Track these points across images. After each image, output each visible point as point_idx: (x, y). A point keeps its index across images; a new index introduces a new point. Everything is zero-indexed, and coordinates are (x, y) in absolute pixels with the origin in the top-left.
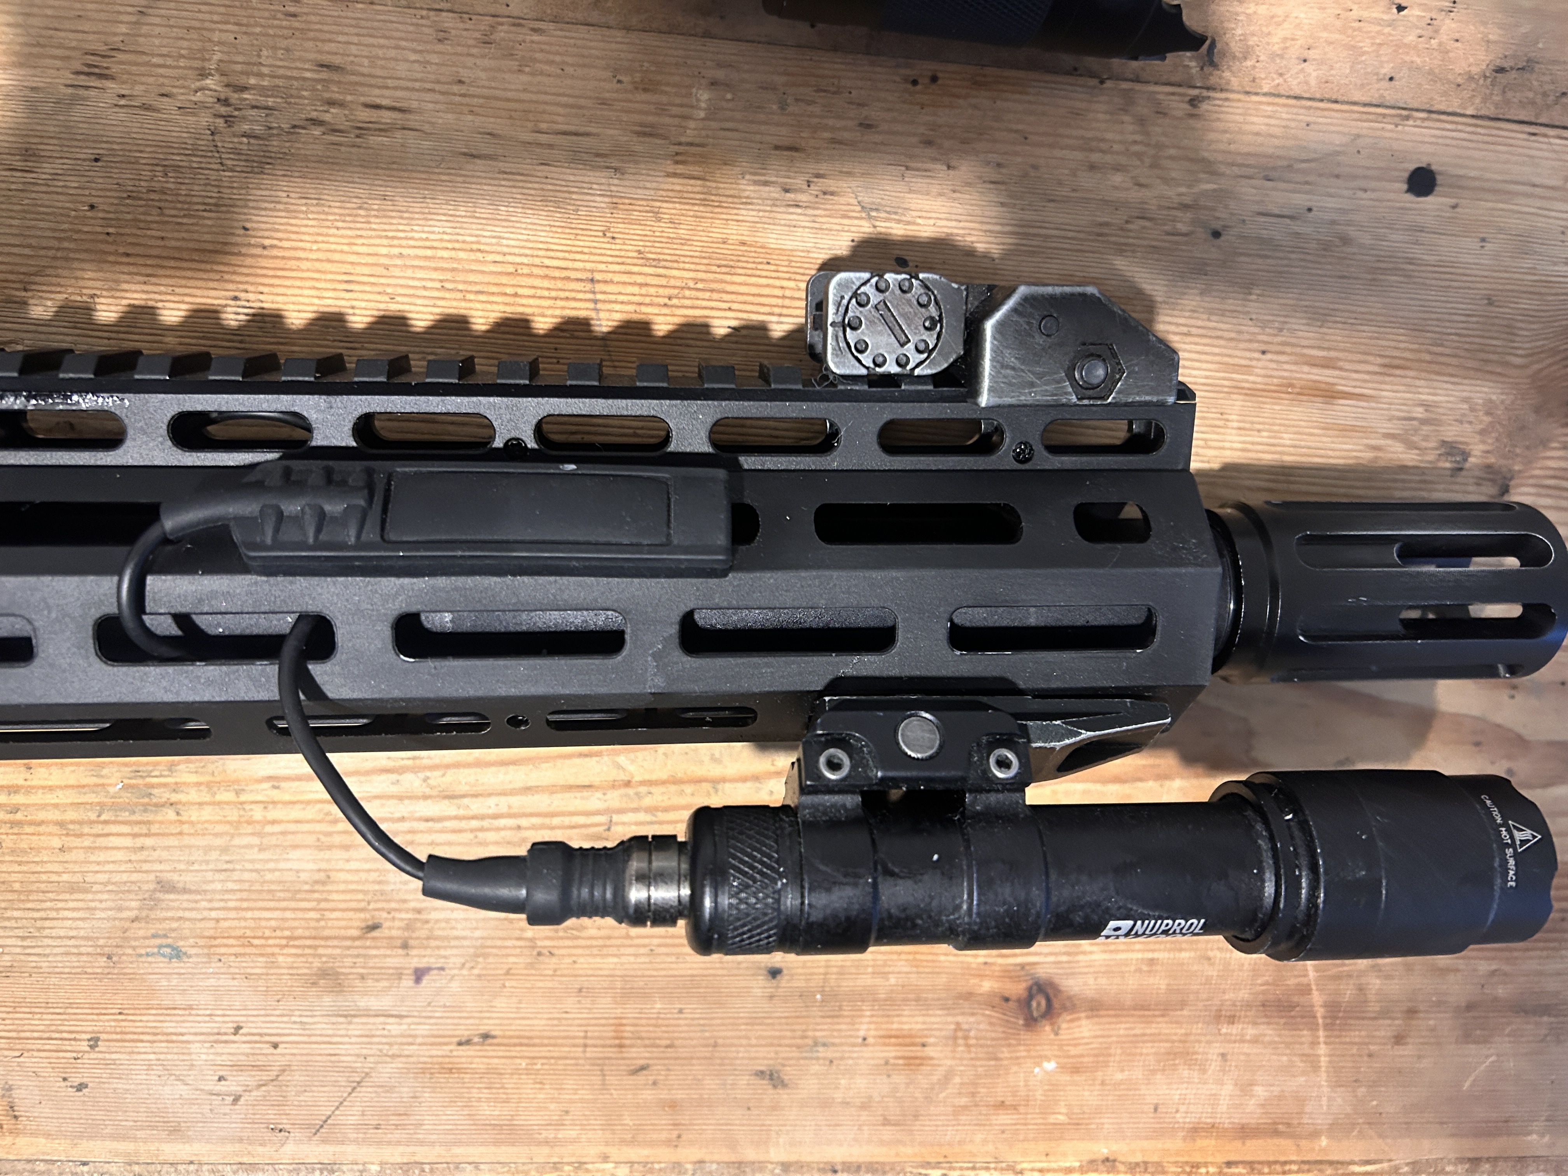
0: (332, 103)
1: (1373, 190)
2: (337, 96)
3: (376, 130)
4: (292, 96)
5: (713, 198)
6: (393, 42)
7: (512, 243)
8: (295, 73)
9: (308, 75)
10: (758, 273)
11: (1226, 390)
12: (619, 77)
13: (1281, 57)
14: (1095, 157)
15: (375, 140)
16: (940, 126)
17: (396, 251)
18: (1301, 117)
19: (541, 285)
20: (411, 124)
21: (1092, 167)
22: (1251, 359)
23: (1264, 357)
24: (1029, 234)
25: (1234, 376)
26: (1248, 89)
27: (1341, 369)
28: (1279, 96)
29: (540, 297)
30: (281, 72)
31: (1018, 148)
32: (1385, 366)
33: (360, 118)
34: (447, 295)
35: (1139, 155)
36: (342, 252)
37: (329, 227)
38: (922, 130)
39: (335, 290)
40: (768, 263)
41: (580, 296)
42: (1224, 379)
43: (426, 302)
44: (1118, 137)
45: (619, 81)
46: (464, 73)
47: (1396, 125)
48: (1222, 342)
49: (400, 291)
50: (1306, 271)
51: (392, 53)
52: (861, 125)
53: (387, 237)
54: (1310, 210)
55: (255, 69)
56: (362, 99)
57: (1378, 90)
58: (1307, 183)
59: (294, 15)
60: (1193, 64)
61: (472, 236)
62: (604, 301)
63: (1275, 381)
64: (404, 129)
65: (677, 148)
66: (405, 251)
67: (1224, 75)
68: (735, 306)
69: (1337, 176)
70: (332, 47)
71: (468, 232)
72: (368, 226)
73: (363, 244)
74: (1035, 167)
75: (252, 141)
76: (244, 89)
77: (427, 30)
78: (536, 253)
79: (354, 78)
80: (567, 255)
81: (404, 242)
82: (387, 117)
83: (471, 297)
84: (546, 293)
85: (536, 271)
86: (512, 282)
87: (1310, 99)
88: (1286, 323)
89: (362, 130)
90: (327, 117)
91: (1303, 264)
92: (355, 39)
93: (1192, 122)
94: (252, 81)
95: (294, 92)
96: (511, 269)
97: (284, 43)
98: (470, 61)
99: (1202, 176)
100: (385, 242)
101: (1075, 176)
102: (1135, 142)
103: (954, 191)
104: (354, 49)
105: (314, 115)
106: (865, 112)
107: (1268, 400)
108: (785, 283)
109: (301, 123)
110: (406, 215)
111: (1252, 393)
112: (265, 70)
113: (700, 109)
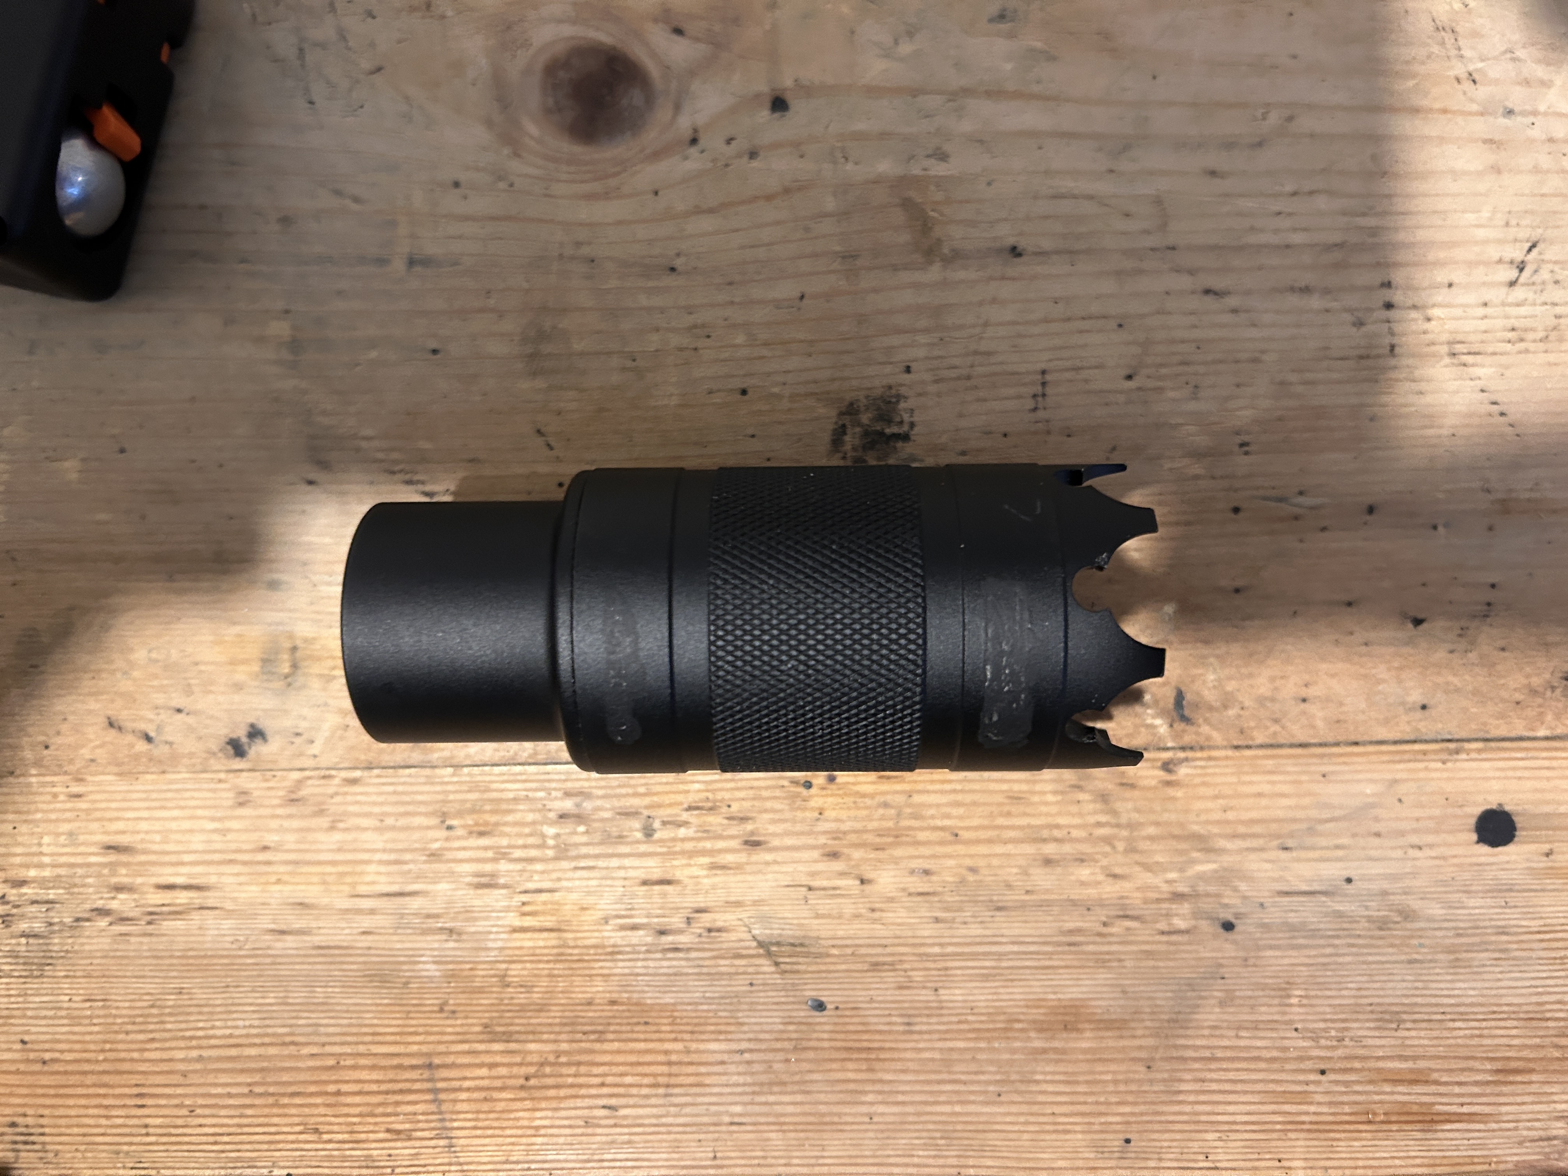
0: (119, 889)
1: (1431, 846)
2: (125, 880)
3: (170, 913)
4: (75, 885)
5: (570, 951)
6: (187, 813)
7: (331, 1030)
8: (79, 860)
9: (93, 859)
10: (635, 1036)
11: (1278, 1127)
12: (449, 822)
13: (1273, 700)
14: (1050, 849)
15: (168, 925)
16: (845, 833)
17: (194, 1054)
18: (1313, 768)
19: (368, 1078)
20: (210, 903)
21: (1048, 862)
22: (1307, 1083)
23: (1323, 1078)
24: (978, 954)
25: (1287, 1108)
26: (1235, 743)
27: (1437, 1083)
28: (1280, 746)
29: (368, 1093)
30: (63, 859)
31: (949, 849)
32: (1498, 1071)
33: (152, 902)
34: (257, 1101)
35: (1108, 840)
36: (132, 1060)
37: (116, 1032)
38: (822, 840)
39: (124, 1106)
40: (646, 1023)
41: (417, 1086)
42: (1274, 1113)
43: (232, 1112)
44: (1077, 821)
45: (450, 828)
46: (271, 839)
47: (1444, 762)
48: (1263, 1065)
49: (200, 1101)
50: (1361, 959)
51: (186, 825)
52: (746, 843)
53: (184, 1038)
54: (1349, 880)
55: (36, 860)
56: (154, 880)
57: (1408, 722)
58: (1338, 847)
59: (78, 796)
60: (1158, 722)
61: (284, 1026)
62: (446, 1090)
63: (1347, 1109)
64: (202, 908)
65: (525, 898)
66: (205, 1053)
67: (1201, 730)
68: (609, 1080)
69: (1378, 835)
70: (120, 825)
71: (278, 1022)
72: (162, 1026)
73: (156, 1049)
74: (973, 870)
75: (31, 941)
76: (22, 883)
77: (225, 795)
78: (360, 1039)
79: (143, 858)
80: (398, 1038)
81: (204, 1042)
82: (182, 898)
83: (286, 1101)
84: (374, 1087)
85: (363, 1061)
86: (334, 1078)
87: (1321, 745)
88: (1346, 1029)
89: (153, 916)
90: (114, 905)
91: (1354, 950)
92: (145, 814)
93: (1171, 792)
94: (32, 873)
95: (77, 881)
96: (331, 1062)
97: (65, 827)
98: (274, 824)
99: (1195, 855)
100: (182, 1044)
101: (1026, 874)
102: (1099, 824)
103: (873, 910)
104: (144, 826)
105: (100, 904)
106: (749, 827)
107: (1343, 1135)
108: (668, 1046)
109: (86, 915)
110: (206, 1009)
111: (1318, 1128)
112: (46, 860)
113: (549, 848)
